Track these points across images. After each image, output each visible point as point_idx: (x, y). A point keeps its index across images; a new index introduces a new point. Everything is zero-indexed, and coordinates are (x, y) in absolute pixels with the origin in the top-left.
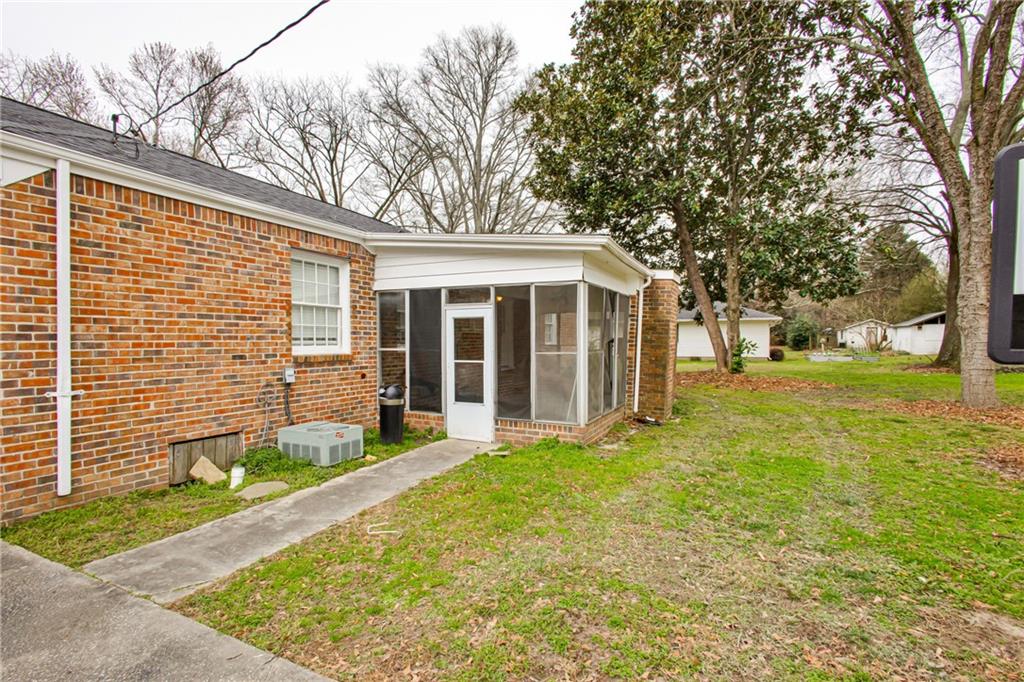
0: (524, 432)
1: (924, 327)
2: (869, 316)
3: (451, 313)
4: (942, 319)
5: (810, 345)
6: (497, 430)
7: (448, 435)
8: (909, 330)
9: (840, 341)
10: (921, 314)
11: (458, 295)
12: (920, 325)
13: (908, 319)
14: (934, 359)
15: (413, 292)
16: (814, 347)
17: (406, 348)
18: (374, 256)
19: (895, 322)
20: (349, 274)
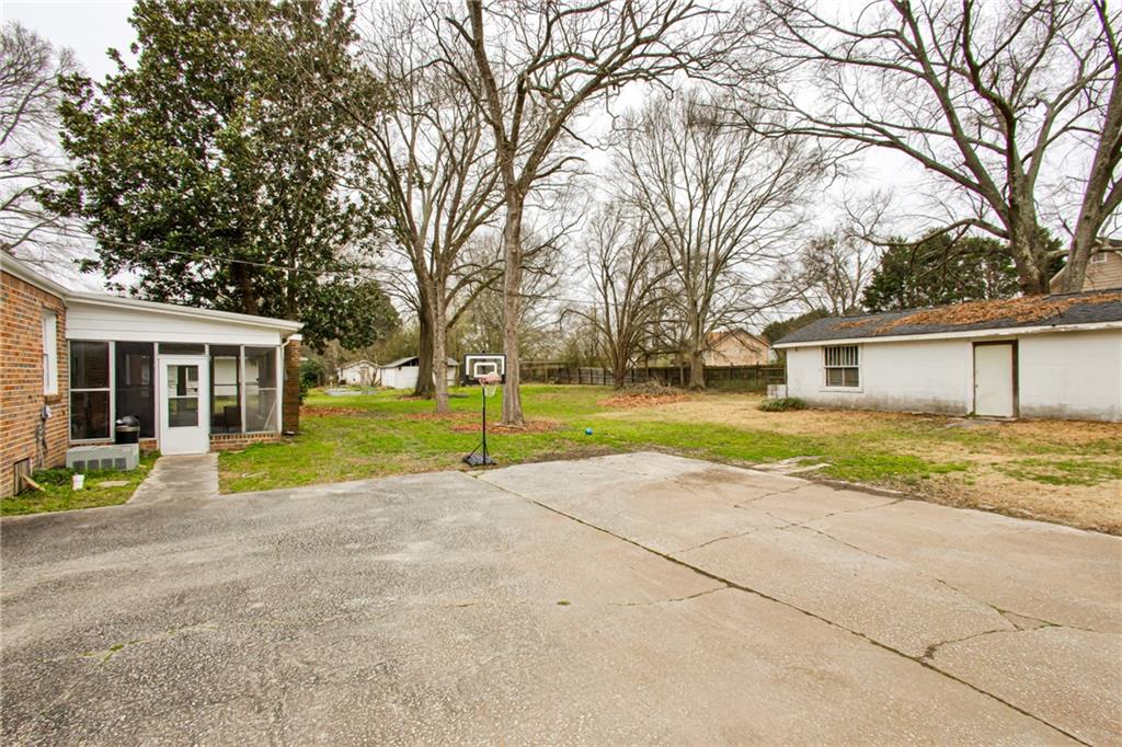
0: (235, 442)
1: (403, 368)
2: (365, 358)
3: (163, 363)
4: (414, 363)
5: (319, 382)
6: (212, 443)
7: (162, 453)
8: (393, 370)
9: (341, 379)
10: (399, 358)
11: (168, 348)
12: (400, 367)
13: (390, 362)
14: (414, 391)
15: (118, 344)
16: (322, 384)
17: (112, 389)
18: (65, 308)
19: (383, 364)
20: (55, 325)
